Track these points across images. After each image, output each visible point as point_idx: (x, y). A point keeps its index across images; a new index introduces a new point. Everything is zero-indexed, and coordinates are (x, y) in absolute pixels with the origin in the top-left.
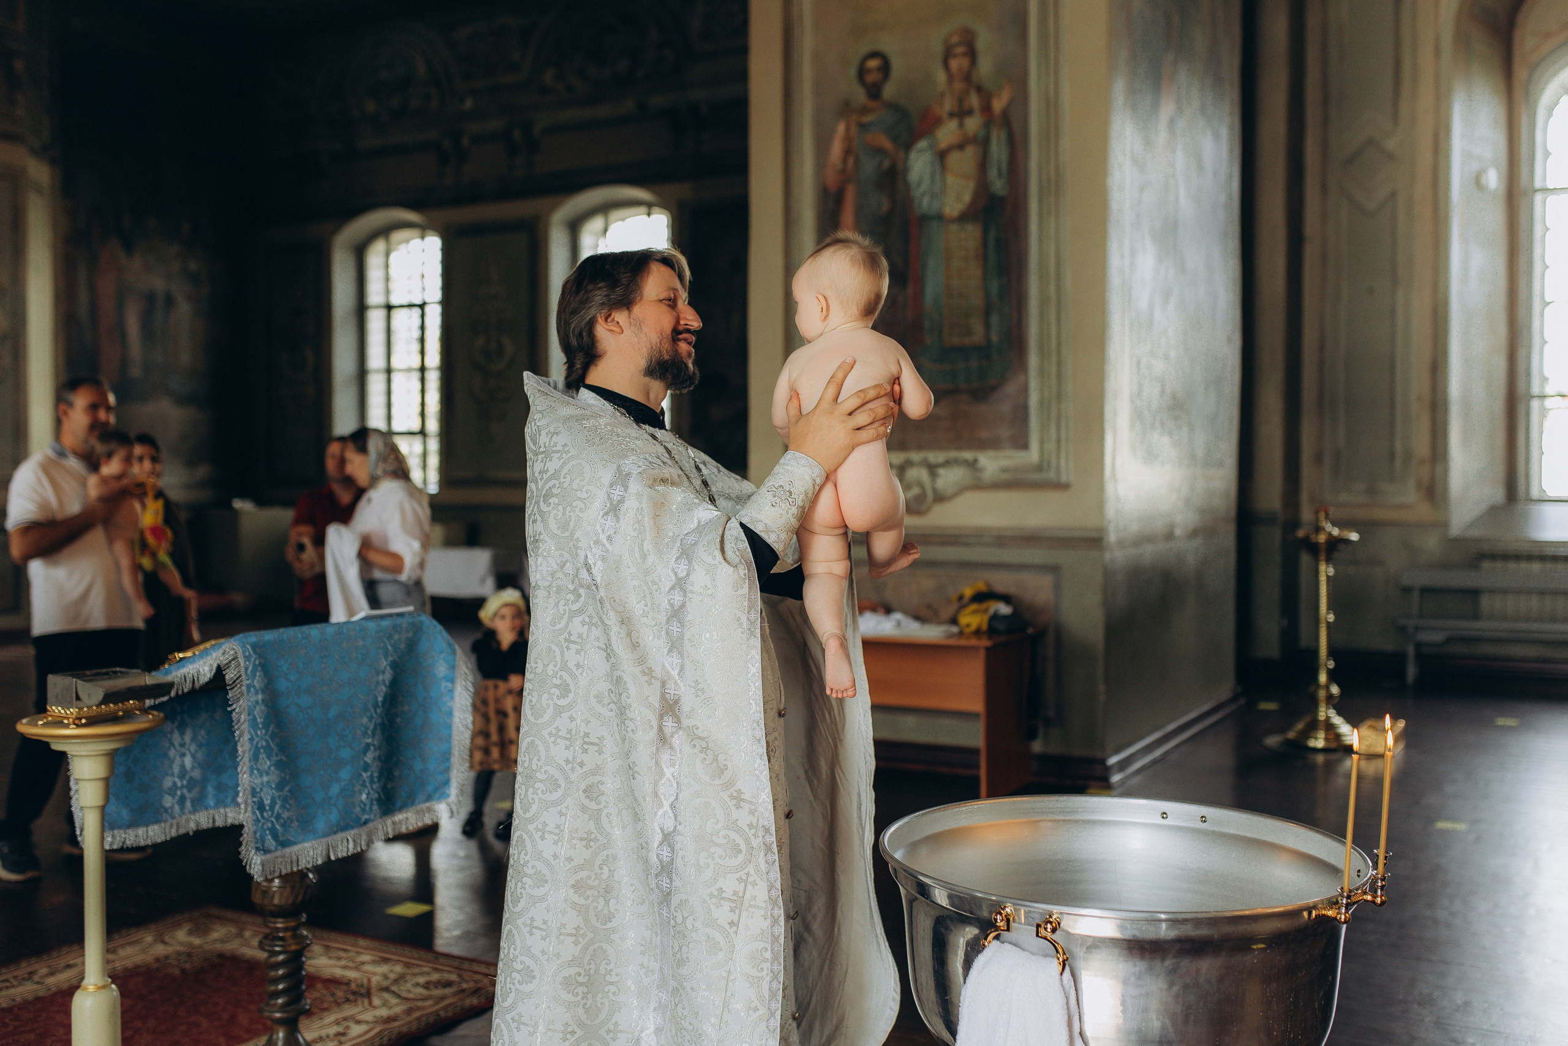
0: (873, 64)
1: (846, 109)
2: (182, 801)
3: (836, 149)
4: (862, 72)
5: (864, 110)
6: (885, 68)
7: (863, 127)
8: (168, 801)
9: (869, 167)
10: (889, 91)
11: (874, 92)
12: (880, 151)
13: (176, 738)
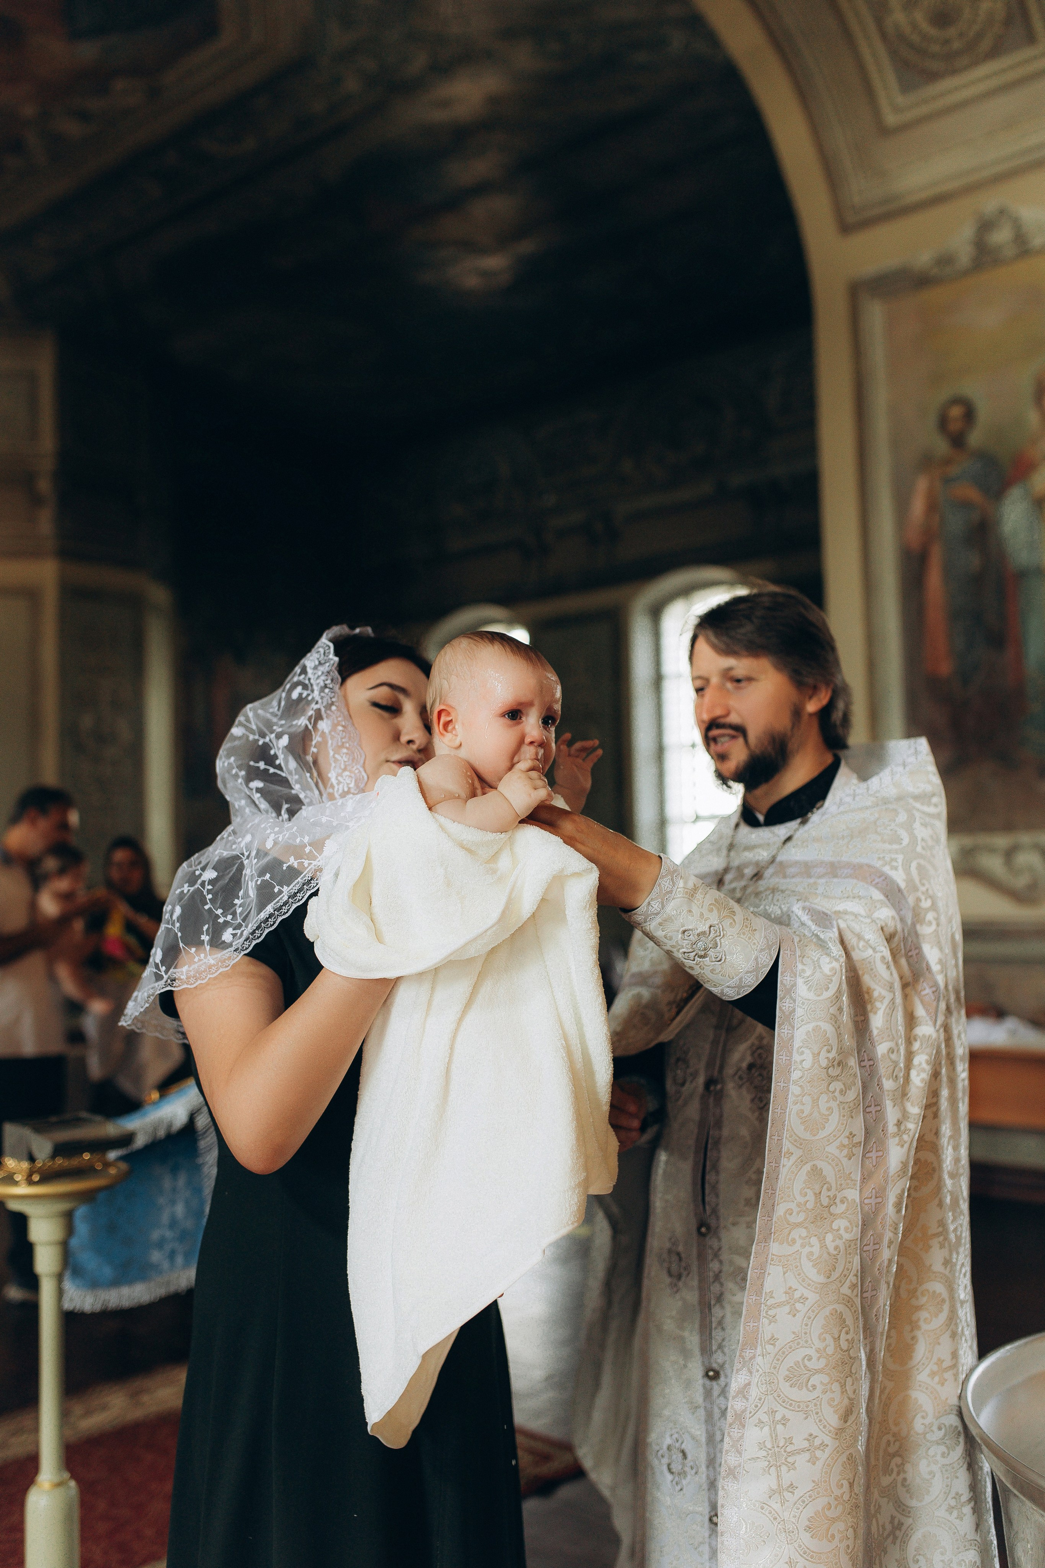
0: (956, 412)
1: (926, 462)
2: (172, 1255)
3: (918, 507)
4: (943, 422)
5: (948, 462)
6: (969, 415)
7: (947, 481)
8: (156, 1256)
9: (956, 523)
10: (975, 438)
11: (958, 441)
12: (966, 505)
13: (167, 1183)
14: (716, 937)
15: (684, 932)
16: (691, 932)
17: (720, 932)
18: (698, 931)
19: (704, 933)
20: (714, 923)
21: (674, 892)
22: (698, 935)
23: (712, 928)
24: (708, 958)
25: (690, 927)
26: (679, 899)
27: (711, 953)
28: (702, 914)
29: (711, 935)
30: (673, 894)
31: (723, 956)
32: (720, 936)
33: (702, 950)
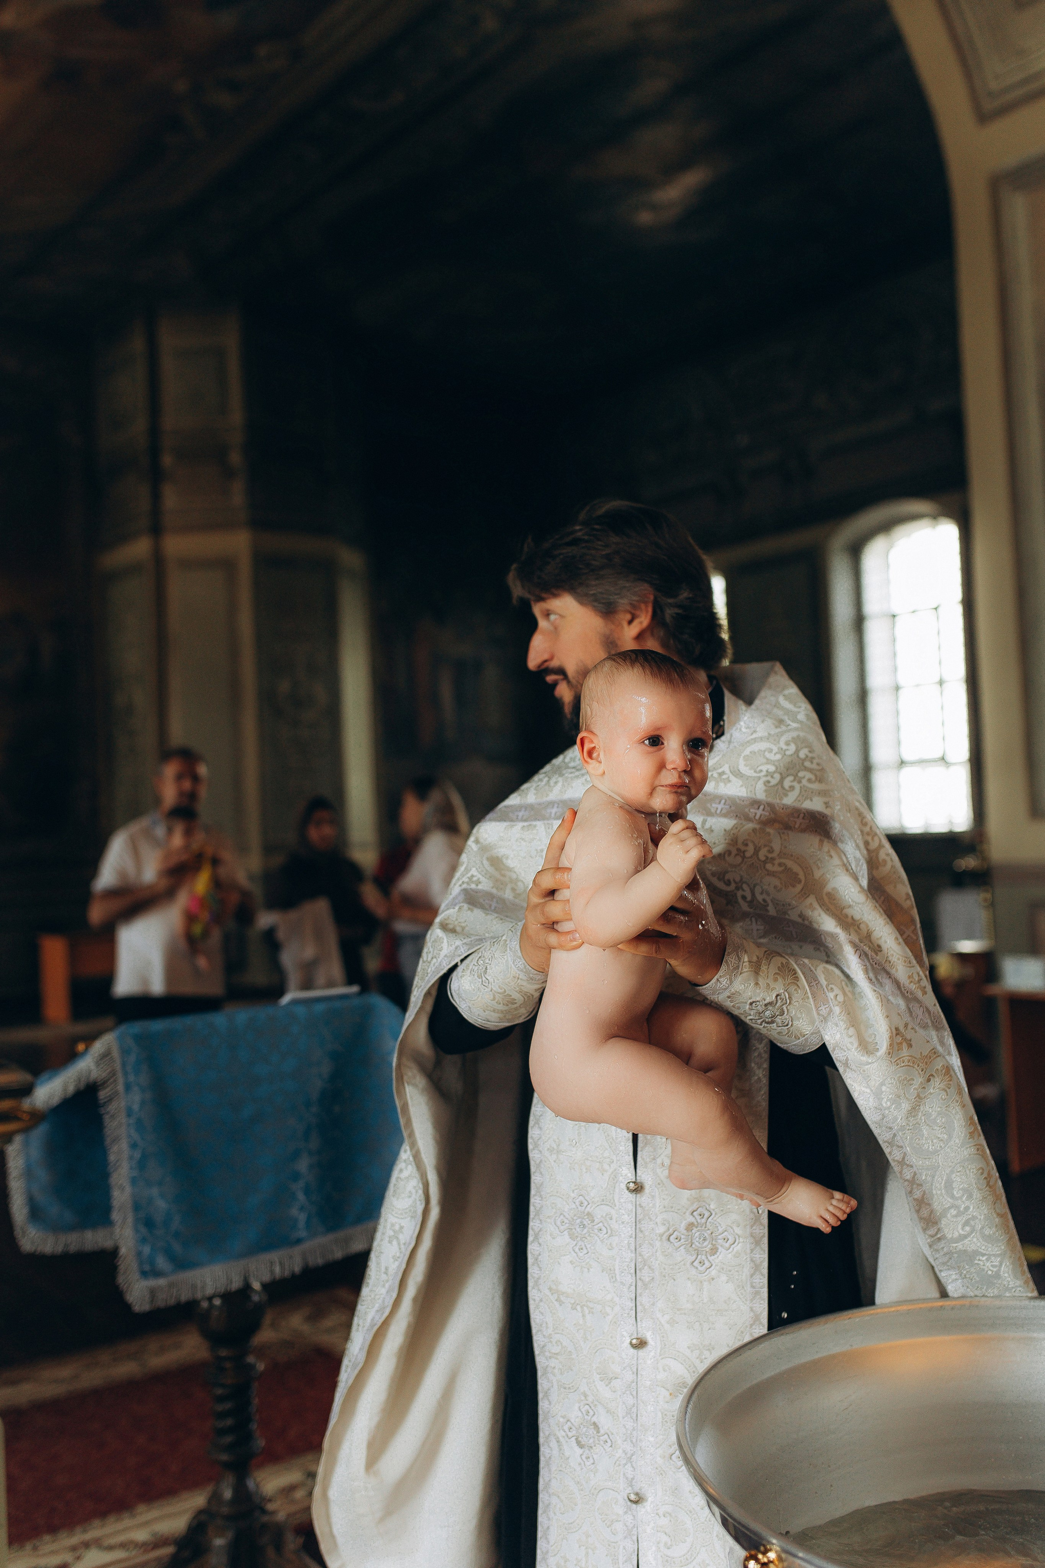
14: (783, 1005)
15: (751, 1004)
16: (758, 1003)
17: (786, 1000)
18: (766, 1002)
19: (770, 1003)
20: (780, 992)
21: (741, 967)
22: (766, 1005)
23: (779, 997)
24: (775, 1024)
25: (758, 999)
26: (746, 974)
27: (778, 1019)
28: (768, 985)
29: (778, 1005)
30: (740, 969)
31: (790, 1021)
32: (787, 1003)
33: (770, 1018)
